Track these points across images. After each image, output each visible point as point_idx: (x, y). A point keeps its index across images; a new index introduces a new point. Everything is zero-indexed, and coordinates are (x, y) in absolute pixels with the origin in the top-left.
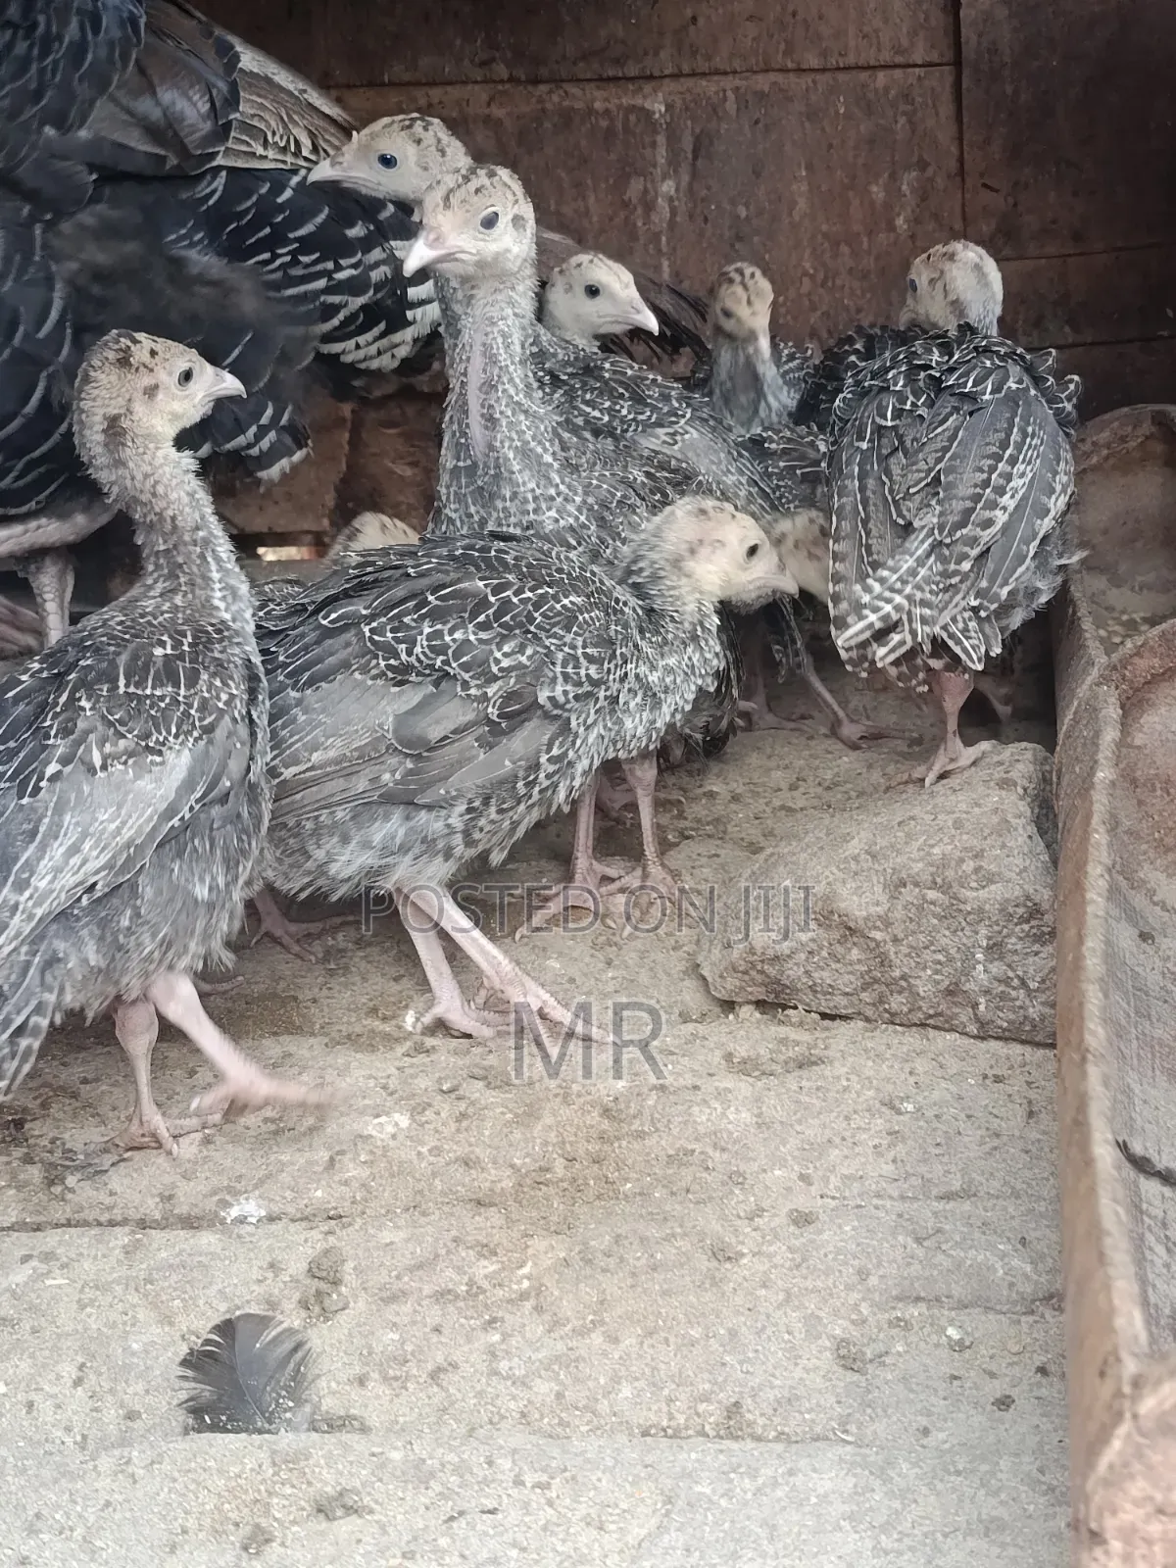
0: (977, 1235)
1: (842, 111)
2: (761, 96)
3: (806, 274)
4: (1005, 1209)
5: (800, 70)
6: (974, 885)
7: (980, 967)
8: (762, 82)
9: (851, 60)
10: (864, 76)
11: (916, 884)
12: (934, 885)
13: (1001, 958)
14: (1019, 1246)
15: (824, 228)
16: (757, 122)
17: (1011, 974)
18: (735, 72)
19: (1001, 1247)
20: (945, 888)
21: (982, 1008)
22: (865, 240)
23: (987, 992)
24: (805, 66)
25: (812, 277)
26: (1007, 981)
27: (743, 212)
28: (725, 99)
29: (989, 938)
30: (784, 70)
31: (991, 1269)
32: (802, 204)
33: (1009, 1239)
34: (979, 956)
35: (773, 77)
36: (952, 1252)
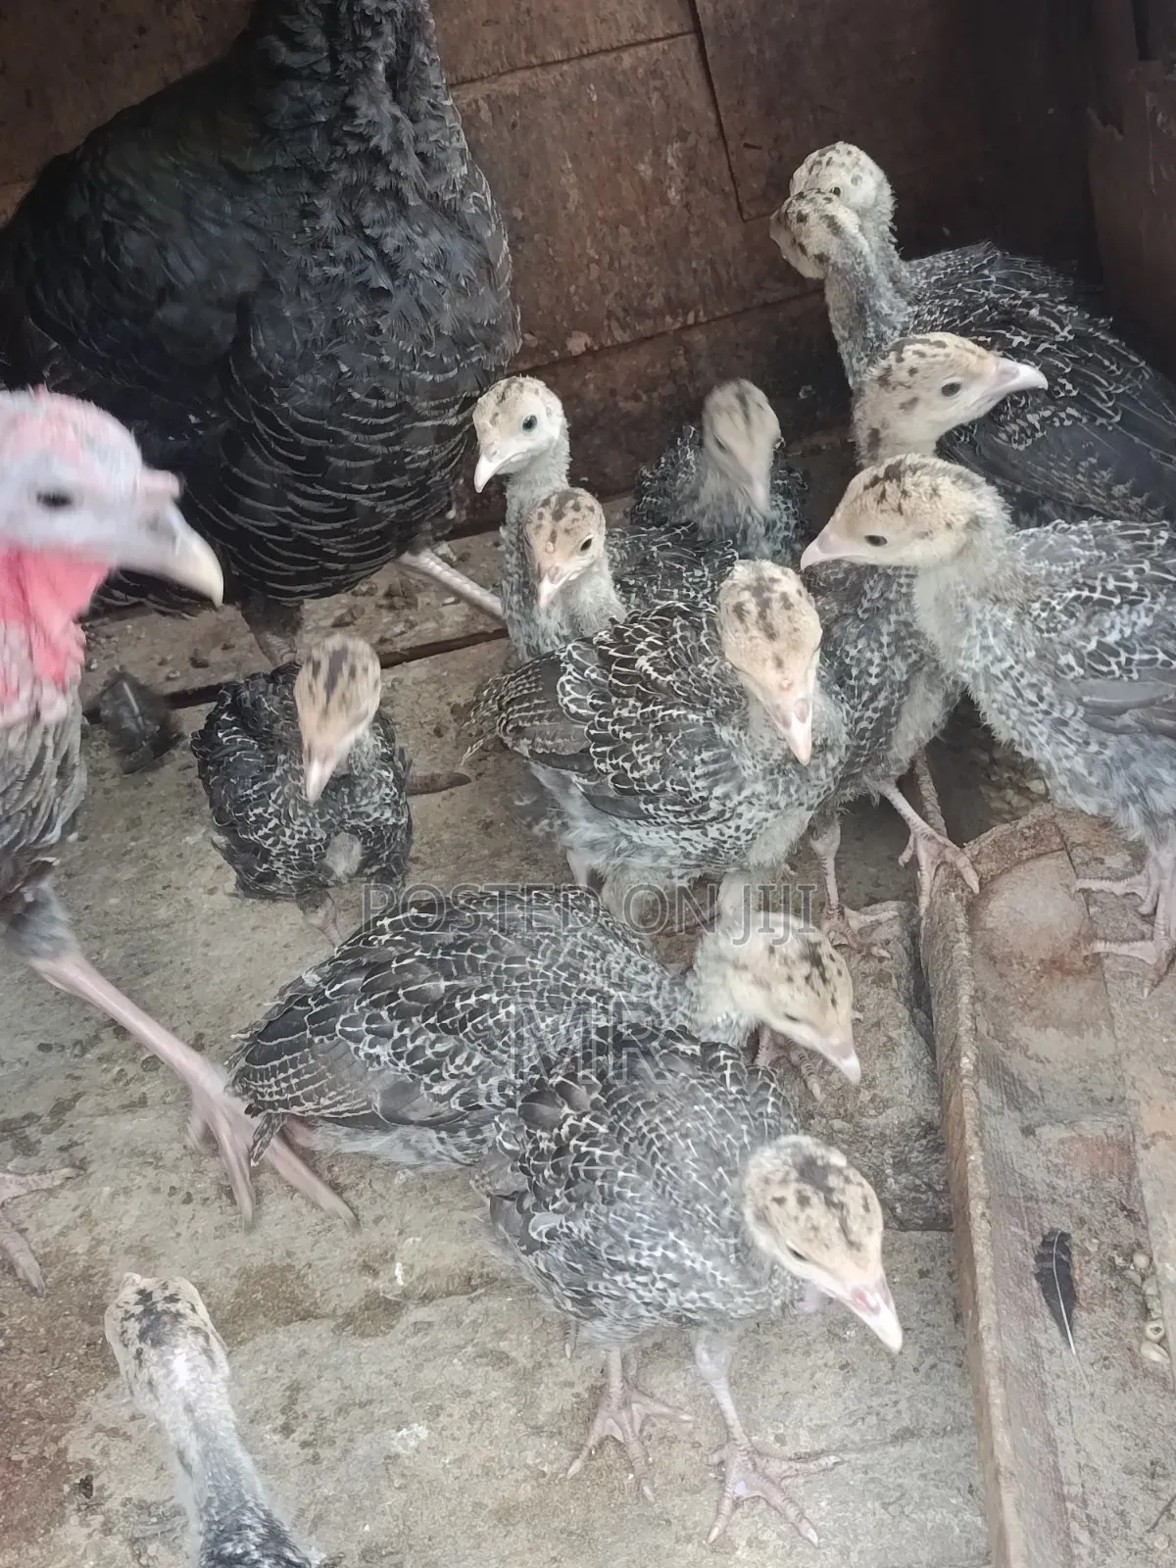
0: (932, 1490)
1: (595, 98)
2: (513, 99)
3: (592, 260)
4: (950, 1447)
5: (544, 65)
6: (872, 1112)
7: (891, 1180)
8: (511, 84)
9: (594, 45)
10: (609, 59)
11: (823, 1115)
12: (838, 1115)
13: (907, 1170)
14: (969, 1497)
15: (600, 213)
16: (514, 126)
17: (918, 1182)
18: (482, 78)
19: (954, 1501)
20: (848, 1117)
21: (899, 1210)
22: (642, 218)
23: (900, 1200)
24: (549, 59)
25: (598, 262)
26: (917, 1189)
27: (518, 214)
28: (478, 110)
29: (894, 1157)
30: (530, 67)
31: (949, 1528)
32: (574, 195)
33: (959, 1489)
34: (889, 1171)
35: (520, 74)
36: (914, 1516)
